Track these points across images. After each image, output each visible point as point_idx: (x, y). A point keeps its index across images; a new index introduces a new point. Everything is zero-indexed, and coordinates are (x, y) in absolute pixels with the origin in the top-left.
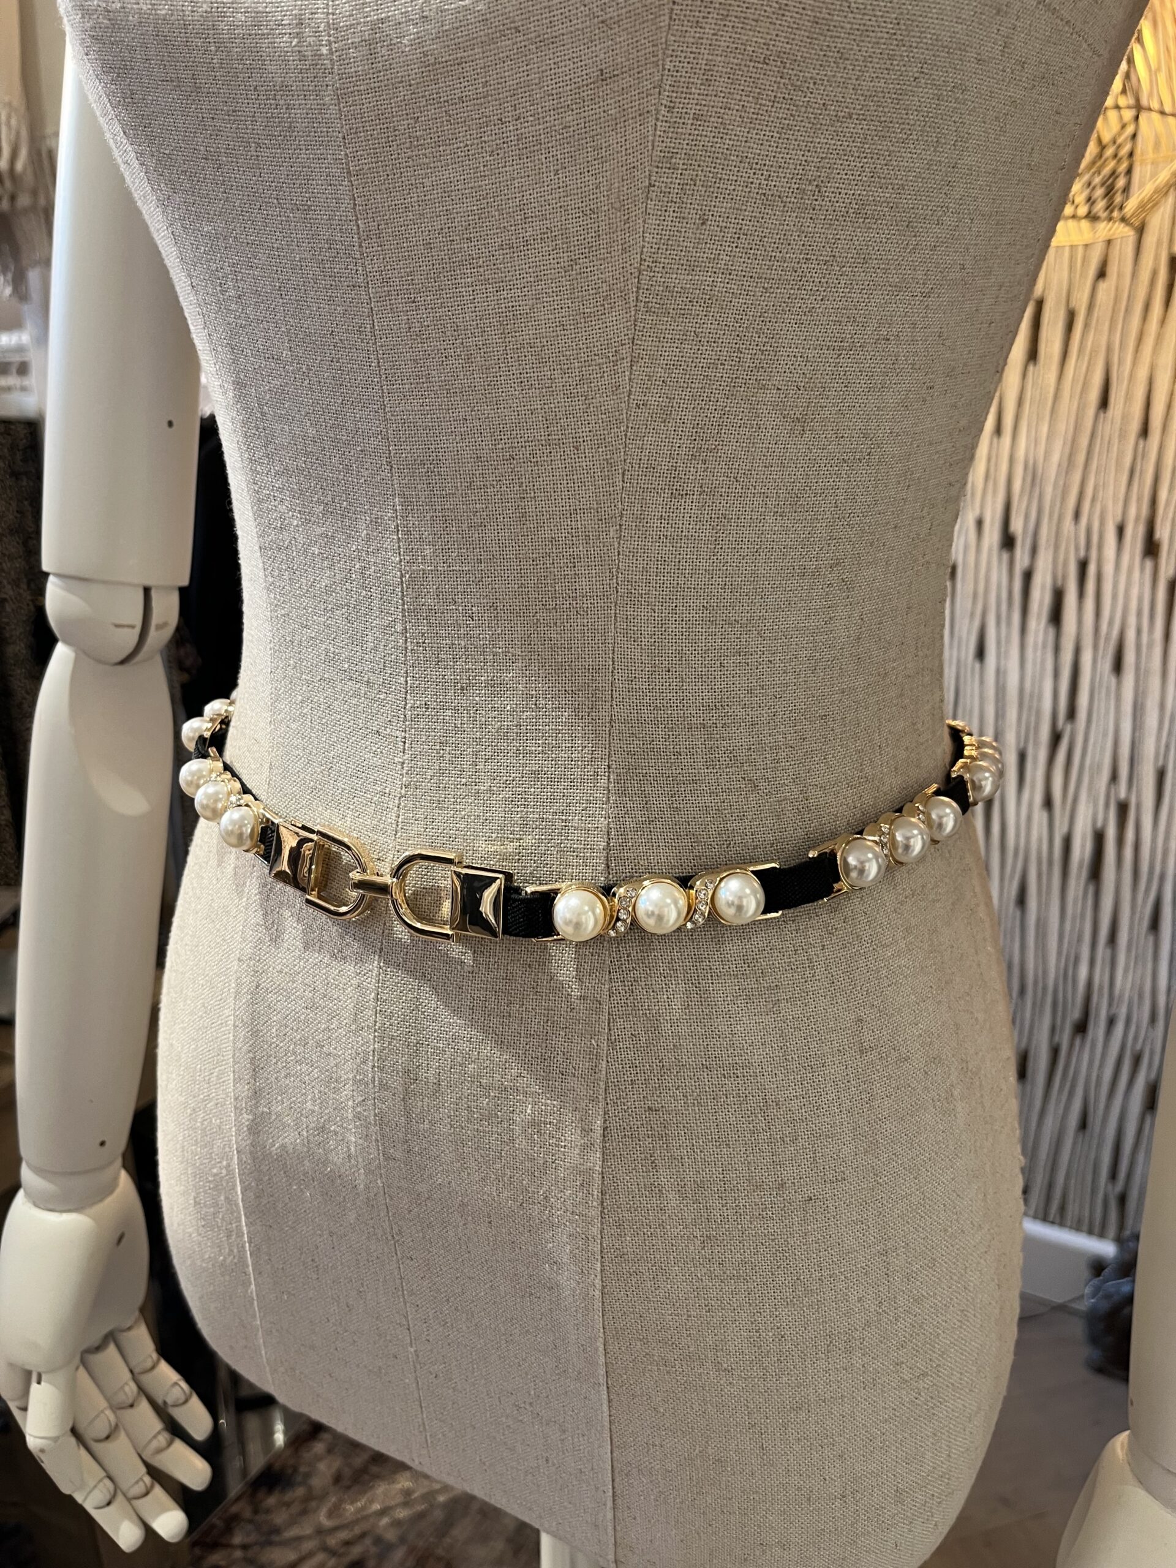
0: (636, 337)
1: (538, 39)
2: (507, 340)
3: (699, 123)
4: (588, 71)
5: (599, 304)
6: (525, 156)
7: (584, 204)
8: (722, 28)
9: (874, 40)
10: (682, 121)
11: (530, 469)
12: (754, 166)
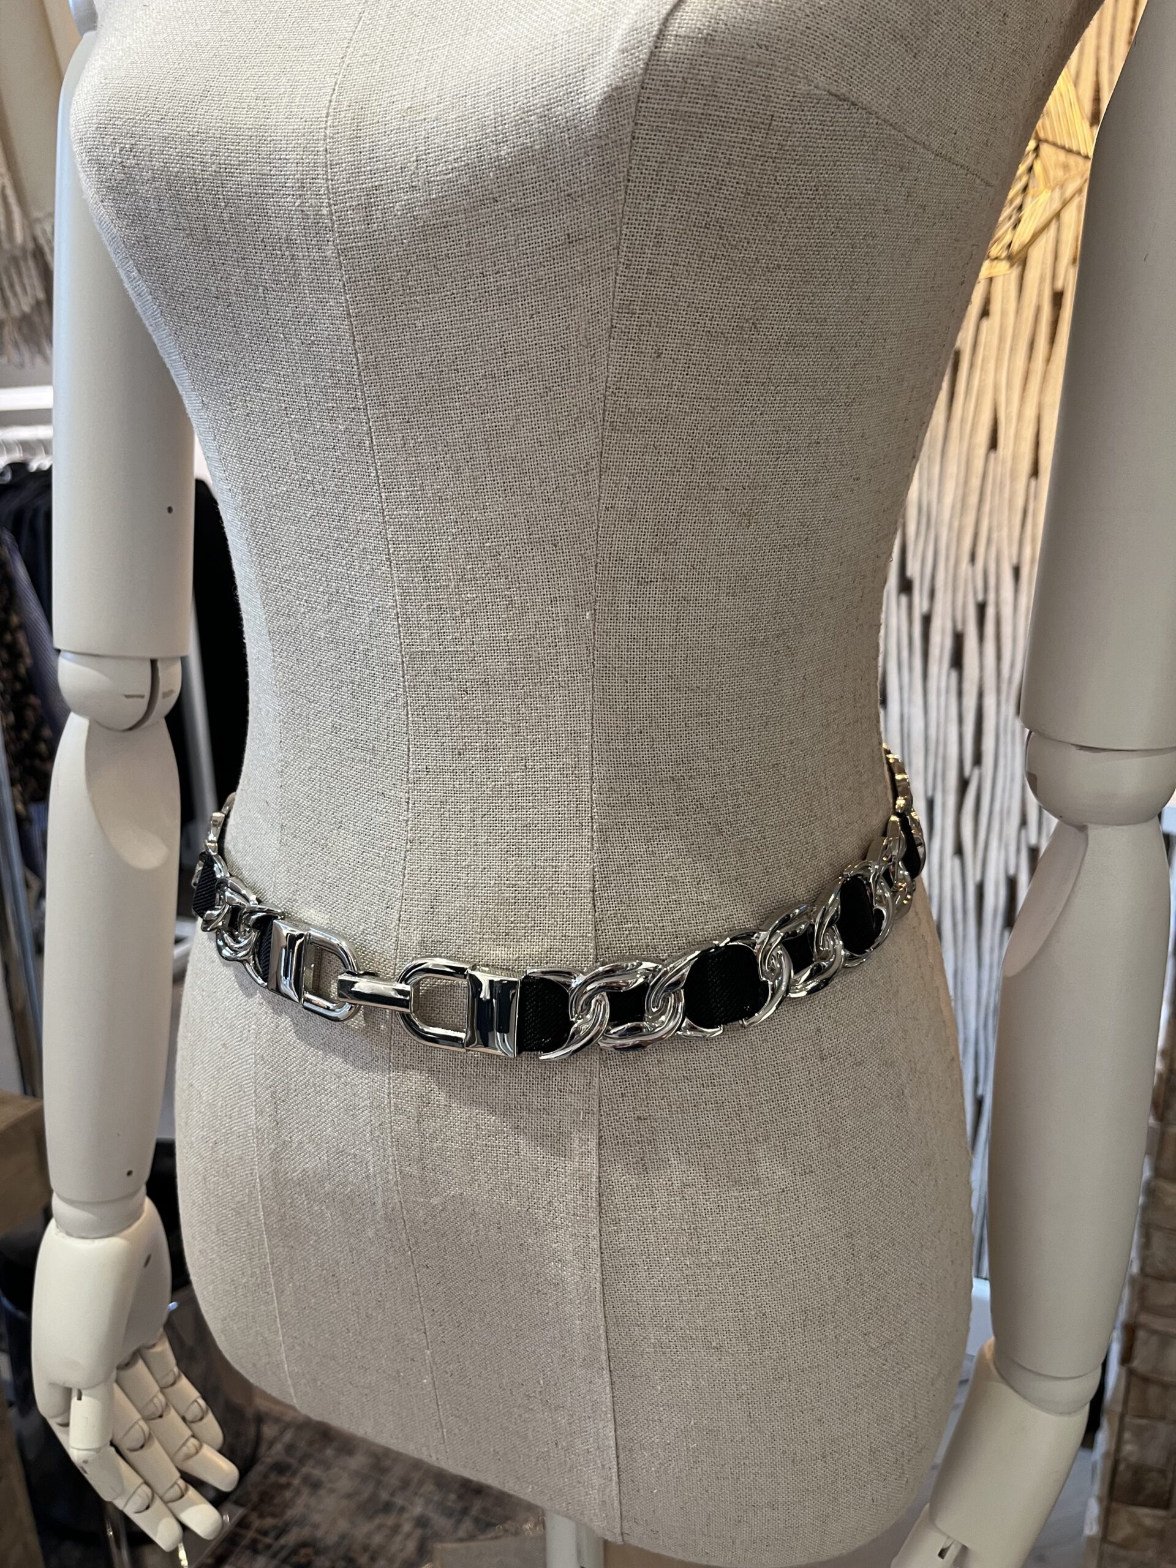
0: (604, 451)
1: (513, 208)
2: (491, 454)
3: (652, 276)
4: (557, 235)
5: (571, 424)
6: (504, 303)
7: (555, 342)
8: (669, 200)
9: (796, 205)
10: (638, 275)
11: (514, 563)
12: (700, 309)
